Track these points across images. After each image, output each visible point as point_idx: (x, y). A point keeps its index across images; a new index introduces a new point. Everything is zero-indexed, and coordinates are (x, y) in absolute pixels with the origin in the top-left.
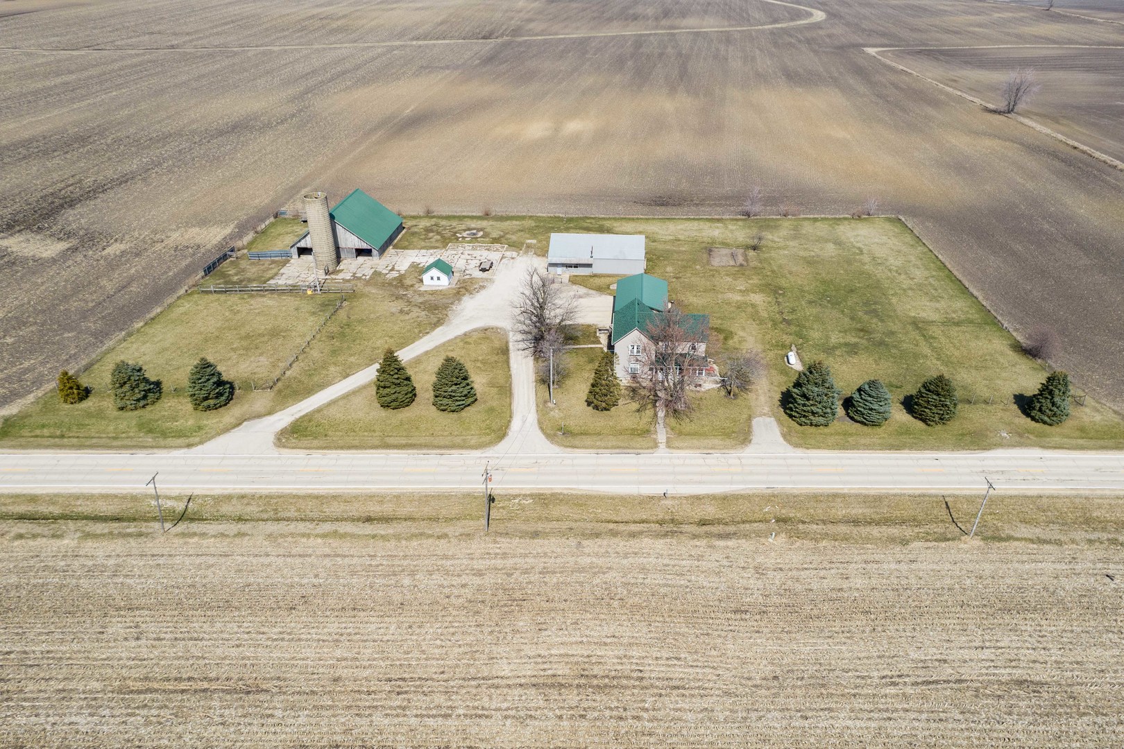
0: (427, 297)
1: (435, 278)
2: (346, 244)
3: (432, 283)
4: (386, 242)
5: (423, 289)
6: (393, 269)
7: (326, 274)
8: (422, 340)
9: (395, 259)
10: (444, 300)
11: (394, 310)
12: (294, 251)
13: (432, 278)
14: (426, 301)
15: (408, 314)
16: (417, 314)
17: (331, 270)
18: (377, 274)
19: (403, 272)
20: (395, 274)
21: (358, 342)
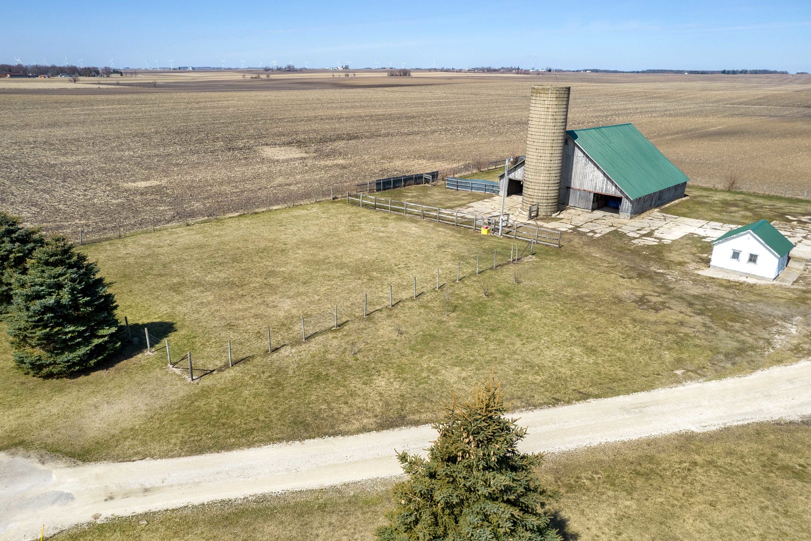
0: (713, 290)
1: (744, 257)
2: (581, 184)
3: (733, 265)
4: (650, 196)
5: (705, 272)
6: (650, 234)
7: (531, 218)
8: (680, 388)
9: (657, 223)
10: (760, 306)
11: (624, 293)
12: (504, 184)
13: (736, 255)
14: (711, 297)
15: (657, 310)
16: (681, 316)
17: (542, 213)
18: (617, 234)
19: (666, 242)
20: (650, 241)
21: (501, 335)
